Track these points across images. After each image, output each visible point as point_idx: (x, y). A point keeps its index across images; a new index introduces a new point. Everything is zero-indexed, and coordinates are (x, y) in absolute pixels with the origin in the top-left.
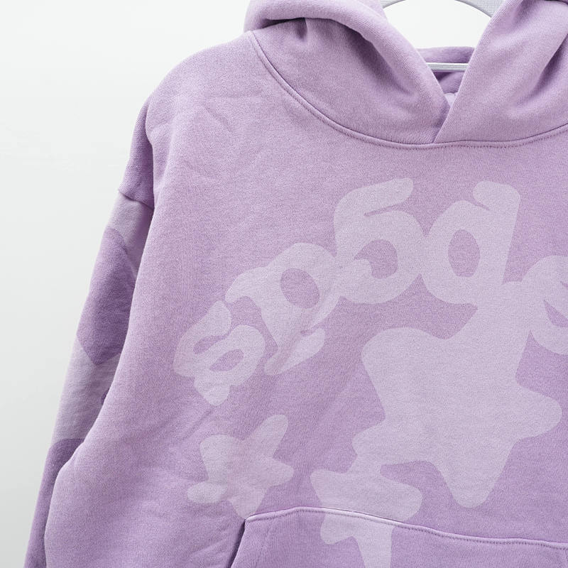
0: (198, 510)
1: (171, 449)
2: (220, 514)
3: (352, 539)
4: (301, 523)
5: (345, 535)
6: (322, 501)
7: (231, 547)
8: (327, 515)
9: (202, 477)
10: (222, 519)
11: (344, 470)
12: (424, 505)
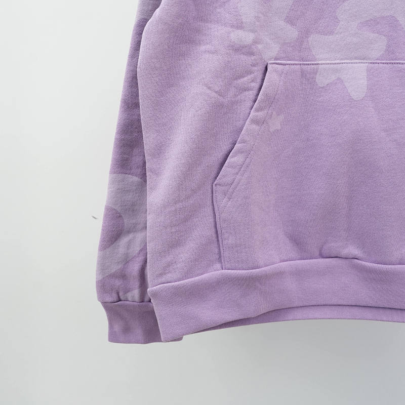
0: (238, 49)
1: (218, 10)
2: (252, 54)
3: (339, 79)
4: (303, 74)
5: (333, 78)
6: (317, 57)
7: (259, 80)
8: (320, 65)
9: (240, 26)
10: (253, 58)
11: (331, 33)
12: (389, 46)
